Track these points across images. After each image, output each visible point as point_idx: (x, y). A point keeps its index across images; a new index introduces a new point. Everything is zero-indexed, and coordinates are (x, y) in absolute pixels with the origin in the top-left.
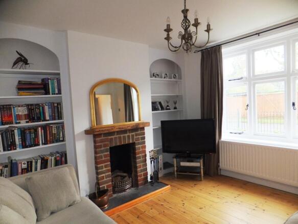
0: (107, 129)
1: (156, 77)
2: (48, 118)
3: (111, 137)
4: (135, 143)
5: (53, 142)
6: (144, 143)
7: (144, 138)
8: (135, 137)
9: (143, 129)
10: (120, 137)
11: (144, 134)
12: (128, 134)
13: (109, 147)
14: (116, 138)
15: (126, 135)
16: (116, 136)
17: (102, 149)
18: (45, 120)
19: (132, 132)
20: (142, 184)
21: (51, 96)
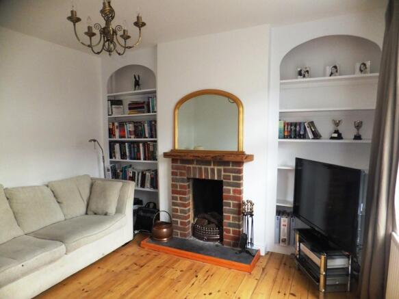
0: (179, 154)
1: (304, 76)
2: (147, 135)
3: (190, 166)
4: (222, 181)
5: (151, 160)
6: (239, 185)
7: (240, 178)
8: (223, 173)
9: (240, 163)
10: (200, 169)
11: (240, 171)
12: (212, 167)
13: (186, 178)
14: (194, 168)
15: (209, 167)
16: (194, 166)
17: (178, 177)
18: (145, 137)
19: (220, 165)
20: (229, 244)
21: (151, 114)
